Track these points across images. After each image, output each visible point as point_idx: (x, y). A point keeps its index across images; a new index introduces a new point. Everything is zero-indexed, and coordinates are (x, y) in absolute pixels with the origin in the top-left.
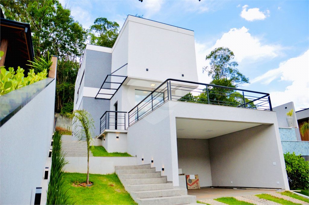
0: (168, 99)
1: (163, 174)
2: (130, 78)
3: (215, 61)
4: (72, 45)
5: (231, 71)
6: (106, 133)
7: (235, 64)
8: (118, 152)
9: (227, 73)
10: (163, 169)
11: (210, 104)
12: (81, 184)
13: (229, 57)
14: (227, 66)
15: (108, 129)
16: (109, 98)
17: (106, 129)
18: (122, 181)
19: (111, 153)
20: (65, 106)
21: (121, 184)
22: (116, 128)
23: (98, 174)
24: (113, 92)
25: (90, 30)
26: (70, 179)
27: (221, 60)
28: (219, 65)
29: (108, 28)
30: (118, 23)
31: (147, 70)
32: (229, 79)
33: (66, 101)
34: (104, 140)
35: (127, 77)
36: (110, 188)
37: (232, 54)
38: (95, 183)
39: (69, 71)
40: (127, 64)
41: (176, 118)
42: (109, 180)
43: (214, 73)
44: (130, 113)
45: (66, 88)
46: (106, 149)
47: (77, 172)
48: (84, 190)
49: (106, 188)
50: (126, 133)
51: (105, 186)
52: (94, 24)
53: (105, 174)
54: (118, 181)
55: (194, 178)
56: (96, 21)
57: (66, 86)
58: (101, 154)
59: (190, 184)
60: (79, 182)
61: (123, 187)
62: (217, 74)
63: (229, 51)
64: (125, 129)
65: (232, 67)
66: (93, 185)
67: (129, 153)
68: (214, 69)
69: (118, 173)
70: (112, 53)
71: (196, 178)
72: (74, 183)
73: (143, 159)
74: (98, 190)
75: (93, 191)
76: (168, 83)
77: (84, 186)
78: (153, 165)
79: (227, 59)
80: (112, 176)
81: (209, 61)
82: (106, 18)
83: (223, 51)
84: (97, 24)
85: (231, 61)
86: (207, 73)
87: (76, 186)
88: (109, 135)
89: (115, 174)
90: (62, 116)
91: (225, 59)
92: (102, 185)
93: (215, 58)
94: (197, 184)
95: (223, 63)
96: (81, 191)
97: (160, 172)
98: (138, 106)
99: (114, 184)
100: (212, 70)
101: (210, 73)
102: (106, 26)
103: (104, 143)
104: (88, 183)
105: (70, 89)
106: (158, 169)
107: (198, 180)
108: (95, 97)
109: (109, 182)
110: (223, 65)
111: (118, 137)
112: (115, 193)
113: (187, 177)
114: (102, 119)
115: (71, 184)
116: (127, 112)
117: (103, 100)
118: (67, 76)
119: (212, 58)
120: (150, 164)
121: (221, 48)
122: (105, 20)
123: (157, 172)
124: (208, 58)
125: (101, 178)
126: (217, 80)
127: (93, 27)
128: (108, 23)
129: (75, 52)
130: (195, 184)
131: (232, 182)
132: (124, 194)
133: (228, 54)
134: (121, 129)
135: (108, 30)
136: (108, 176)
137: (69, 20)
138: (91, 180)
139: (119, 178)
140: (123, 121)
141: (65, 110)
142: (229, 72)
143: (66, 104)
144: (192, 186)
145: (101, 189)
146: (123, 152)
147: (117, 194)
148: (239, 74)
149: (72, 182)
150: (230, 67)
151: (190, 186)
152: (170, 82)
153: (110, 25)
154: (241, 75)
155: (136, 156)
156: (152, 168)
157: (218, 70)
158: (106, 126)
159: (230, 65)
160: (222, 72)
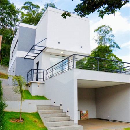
0: (73, 67)
1: (68, 114)
2: (48, 48)
3: (100, 33)
4: (9, 19)
5: (110, 40)
6: (31, 83)
7: (113, 36)
8: (39, 95)
9: (107, 42)
10: (68, 111)
11: (99, 71)
12: (16, 120)
13: (109, 31)
14: (107, 37)
15: (33, 80)
16: (33, 58)
17: (31, 80)
18: (42, 119)
19: (34, 96)
20: (3, 59)
21: (41, 121)
22: (37, 80)
23: (26, 112)
24: (36, 55)
25: (21, 9)
26: (9, 117)
27: (104, 33)
28: (102, 36)
29: (32, 8)
30: (39, 6)
31: (59, 43)
32: (108, 45)
33: (4, 56)
34: (30, 87)
35: (45, 47)
36: (35, 123)
37: (111, 29)
38: (24, 119)
39: (7, 36)
40: (46, 38)
41: (78, 79)
42: (34, 117)
43: (99, 41)
44: (47, 71)
45: (4, 47)
46: (31, 93)
47: (13, 111)
48: (18, 125)
49: (32, 123)
50: (44, 83)
51: (31, 122)
52: (23, 6)
53: (31, 112)
54: (39, 118)
55: (85, 113)
56: (25, 3)
57: (4, 46)
58: (27, 97)
59: (83, 116)
60: (15, 119)
61: (42, 123)
62: (101, 42)
63: (109, 27)
64: (43, 81)
65: (111, 38)
66: (24, 121)
67: (45, 96)
68: (99, 39)
69: (39, 112)
70: (36, 29)
71: (86, 113)
72: (11, 119)
73: (54, 102)
74: (27, 125)
75: (24, 126)
76: (73, 56)
77: (18, 122)
78: (61, 107)
79: (107, 32)
80: (35, 114)
81: (96, 33)
82: (31, 2)
83: (105, 27)
84: (25, 5)
85: (110, 34)
86: (95, 41)
87: (13, 121)
88: (33, 84)
89: (37, 112)
90: (1, 65)
91: (106, 32)
92: (30, 121)
93: (100, 31)
94: (87, 116)
95: (105, 35)
96: (17, 126)
97: (66, 113)
98: (53, 67)
99: (37, 120)
100: (98, 39)
101: (97, 41)
102: (31, 7)
103: (29, 89)
104: (20, 119)
105: (7, 48)
106: (65, 111)
107: (88, 114)
108: (24, 57)
109: (34, 119)
110: (105, 36)
111: (38, 86)
112: (38, 127)
113: (81, 112)
114: (29, 73)
115: (10, 120)
116: (45, 70)
117: (29, 60)
118: (5, 39)
119: (98, 31)
120: (59, 106)
121: (104, 25)
122: (31, 3)
123: (64, 112)
124: (96, 31)
125: (28, 116)
126: (100, 45)
127: (23, 8)
128: (33, 5)
129: (11, 24)
130: (86, 116)
131: (109, 117)
132: (44, 128)
133: (109, 29)
134: (41, 80)
135: (33, 10)
136: (33, 114)
137: (8, 3)
138: (23, 118)
139: (40, 116)
140: (42, 76)
141: (4, 61)
142: (108, 41)
143: (4, 58)
144: (84, 118)
145: (29, 124)
146: (41, 95)
147: (39, 128)
148: (115, 43)
149: (10, 119)
150: (109, 37)
151: (83, 117)
152: (75, 56)
153: (34, 7)
154: (116, 44)
155: (50, 99)
156: (61, 109)
157: (102, 39)
158: (31, 78)
159: (109, 36)
160: (104, 41)
